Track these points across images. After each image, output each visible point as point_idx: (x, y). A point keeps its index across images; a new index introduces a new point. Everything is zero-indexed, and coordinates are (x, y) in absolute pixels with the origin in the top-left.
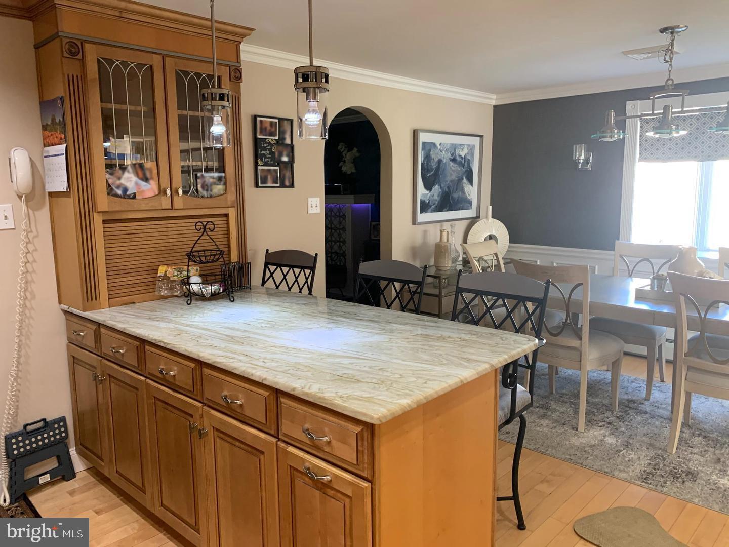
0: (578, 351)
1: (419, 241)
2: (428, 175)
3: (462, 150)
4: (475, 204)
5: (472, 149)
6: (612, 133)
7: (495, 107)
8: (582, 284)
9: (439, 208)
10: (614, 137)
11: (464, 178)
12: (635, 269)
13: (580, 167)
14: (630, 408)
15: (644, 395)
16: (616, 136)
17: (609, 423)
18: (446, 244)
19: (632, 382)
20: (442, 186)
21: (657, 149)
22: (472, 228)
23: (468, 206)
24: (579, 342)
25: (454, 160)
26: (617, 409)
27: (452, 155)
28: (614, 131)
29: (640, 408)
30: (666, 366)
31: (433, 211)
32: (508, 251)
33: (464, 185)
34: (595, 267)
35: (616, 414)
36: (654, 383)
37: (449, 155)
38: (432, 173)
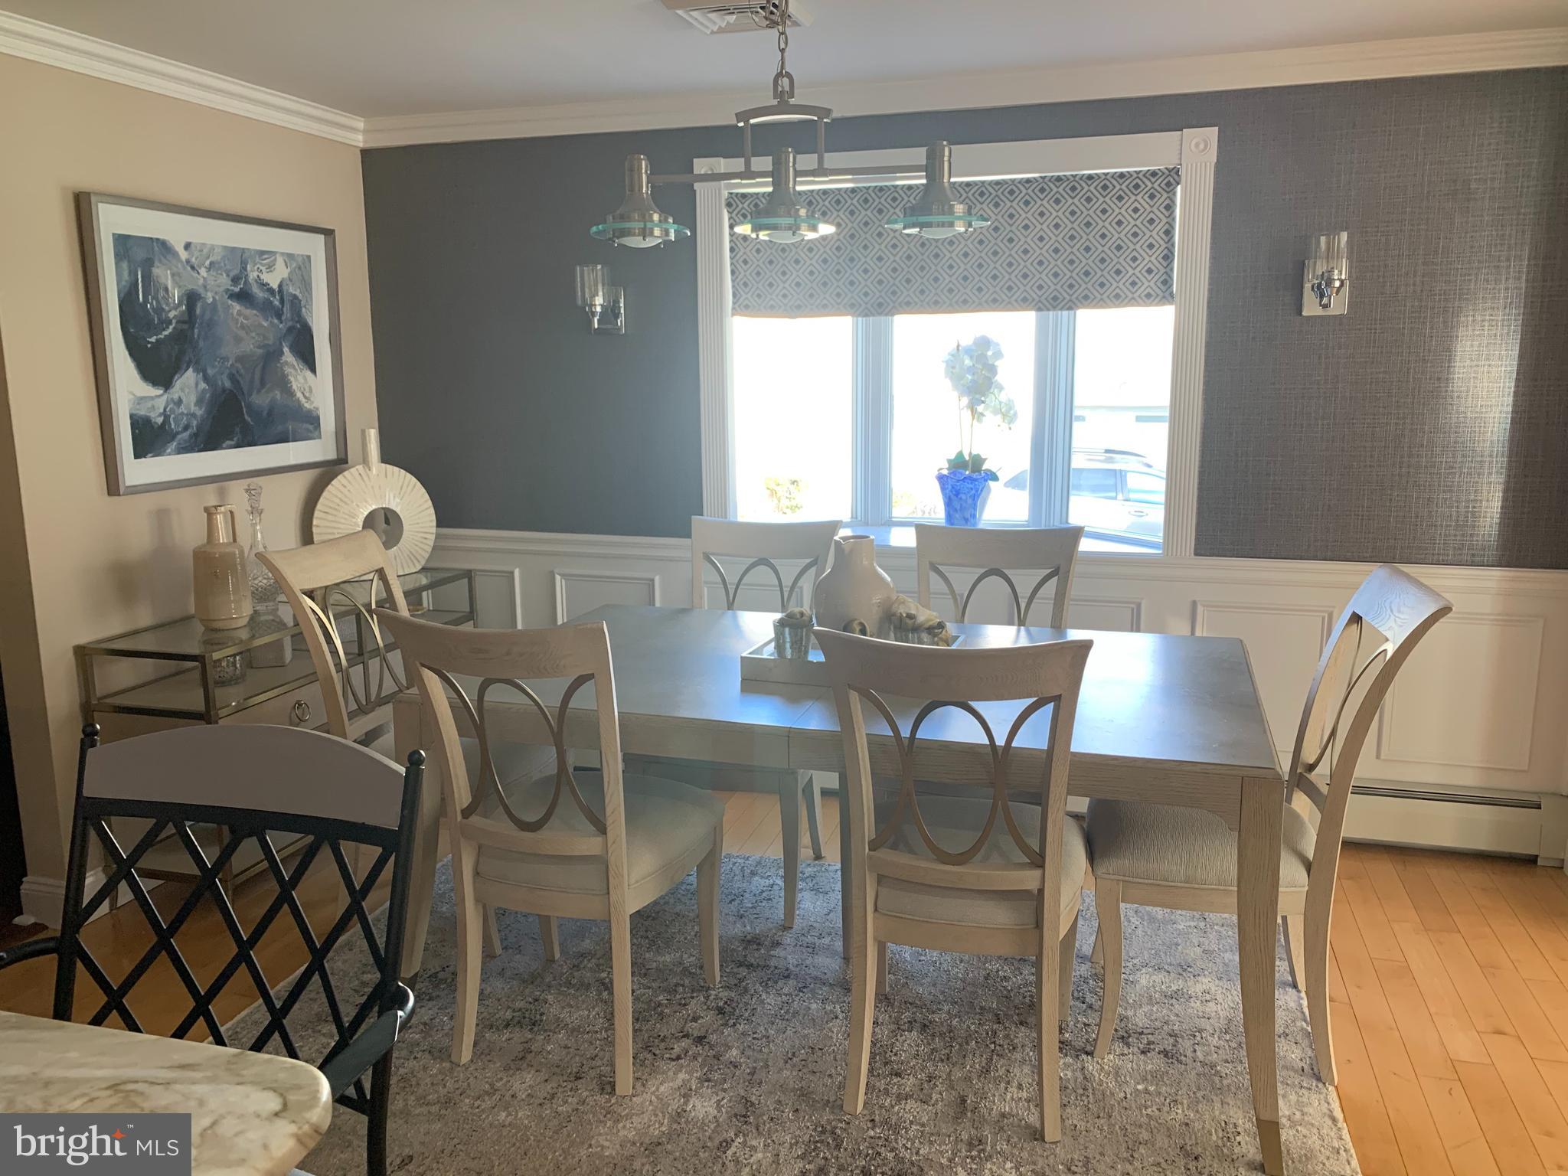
0: (601, 864)
1: (139, 539)
2: (153, 339)
3: (270, 267)
4: (328, 423)
5: (301, 267)
6: (645, 222)
7: (365, 153)
8: (591, 676)
9: (208, 439)
10: (651, 234)
11: (286, 350)
12: (743, 582)
13: (596, 326)
14: (750, 966)
15: (780, 913)
16: (657, 232)
17: (700, 1040)
18: (229, 550)
19: (753, 874)
20: (210, 372)
21: (771, 285)
22: (325, 494)
23: (309, 431)
24: (600, 839)
25: (244, 296)
26: (718, 979)
27: (235, 280)
28: (651, 216)
29: (773, 963)
30: (823, 806)
31: (183, 449)
32: (434, 548)
33: (288, 370)
34: (653, 580)
35: (717, 998)
36: (800, 868)
37: (224, 281)
38: (166, 333)
